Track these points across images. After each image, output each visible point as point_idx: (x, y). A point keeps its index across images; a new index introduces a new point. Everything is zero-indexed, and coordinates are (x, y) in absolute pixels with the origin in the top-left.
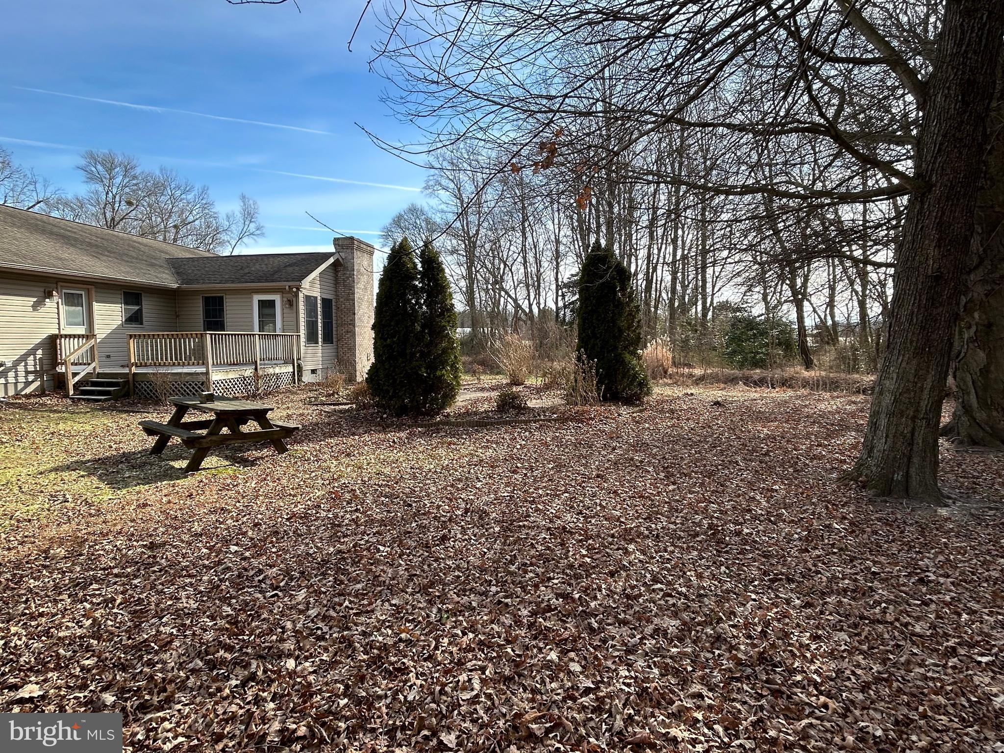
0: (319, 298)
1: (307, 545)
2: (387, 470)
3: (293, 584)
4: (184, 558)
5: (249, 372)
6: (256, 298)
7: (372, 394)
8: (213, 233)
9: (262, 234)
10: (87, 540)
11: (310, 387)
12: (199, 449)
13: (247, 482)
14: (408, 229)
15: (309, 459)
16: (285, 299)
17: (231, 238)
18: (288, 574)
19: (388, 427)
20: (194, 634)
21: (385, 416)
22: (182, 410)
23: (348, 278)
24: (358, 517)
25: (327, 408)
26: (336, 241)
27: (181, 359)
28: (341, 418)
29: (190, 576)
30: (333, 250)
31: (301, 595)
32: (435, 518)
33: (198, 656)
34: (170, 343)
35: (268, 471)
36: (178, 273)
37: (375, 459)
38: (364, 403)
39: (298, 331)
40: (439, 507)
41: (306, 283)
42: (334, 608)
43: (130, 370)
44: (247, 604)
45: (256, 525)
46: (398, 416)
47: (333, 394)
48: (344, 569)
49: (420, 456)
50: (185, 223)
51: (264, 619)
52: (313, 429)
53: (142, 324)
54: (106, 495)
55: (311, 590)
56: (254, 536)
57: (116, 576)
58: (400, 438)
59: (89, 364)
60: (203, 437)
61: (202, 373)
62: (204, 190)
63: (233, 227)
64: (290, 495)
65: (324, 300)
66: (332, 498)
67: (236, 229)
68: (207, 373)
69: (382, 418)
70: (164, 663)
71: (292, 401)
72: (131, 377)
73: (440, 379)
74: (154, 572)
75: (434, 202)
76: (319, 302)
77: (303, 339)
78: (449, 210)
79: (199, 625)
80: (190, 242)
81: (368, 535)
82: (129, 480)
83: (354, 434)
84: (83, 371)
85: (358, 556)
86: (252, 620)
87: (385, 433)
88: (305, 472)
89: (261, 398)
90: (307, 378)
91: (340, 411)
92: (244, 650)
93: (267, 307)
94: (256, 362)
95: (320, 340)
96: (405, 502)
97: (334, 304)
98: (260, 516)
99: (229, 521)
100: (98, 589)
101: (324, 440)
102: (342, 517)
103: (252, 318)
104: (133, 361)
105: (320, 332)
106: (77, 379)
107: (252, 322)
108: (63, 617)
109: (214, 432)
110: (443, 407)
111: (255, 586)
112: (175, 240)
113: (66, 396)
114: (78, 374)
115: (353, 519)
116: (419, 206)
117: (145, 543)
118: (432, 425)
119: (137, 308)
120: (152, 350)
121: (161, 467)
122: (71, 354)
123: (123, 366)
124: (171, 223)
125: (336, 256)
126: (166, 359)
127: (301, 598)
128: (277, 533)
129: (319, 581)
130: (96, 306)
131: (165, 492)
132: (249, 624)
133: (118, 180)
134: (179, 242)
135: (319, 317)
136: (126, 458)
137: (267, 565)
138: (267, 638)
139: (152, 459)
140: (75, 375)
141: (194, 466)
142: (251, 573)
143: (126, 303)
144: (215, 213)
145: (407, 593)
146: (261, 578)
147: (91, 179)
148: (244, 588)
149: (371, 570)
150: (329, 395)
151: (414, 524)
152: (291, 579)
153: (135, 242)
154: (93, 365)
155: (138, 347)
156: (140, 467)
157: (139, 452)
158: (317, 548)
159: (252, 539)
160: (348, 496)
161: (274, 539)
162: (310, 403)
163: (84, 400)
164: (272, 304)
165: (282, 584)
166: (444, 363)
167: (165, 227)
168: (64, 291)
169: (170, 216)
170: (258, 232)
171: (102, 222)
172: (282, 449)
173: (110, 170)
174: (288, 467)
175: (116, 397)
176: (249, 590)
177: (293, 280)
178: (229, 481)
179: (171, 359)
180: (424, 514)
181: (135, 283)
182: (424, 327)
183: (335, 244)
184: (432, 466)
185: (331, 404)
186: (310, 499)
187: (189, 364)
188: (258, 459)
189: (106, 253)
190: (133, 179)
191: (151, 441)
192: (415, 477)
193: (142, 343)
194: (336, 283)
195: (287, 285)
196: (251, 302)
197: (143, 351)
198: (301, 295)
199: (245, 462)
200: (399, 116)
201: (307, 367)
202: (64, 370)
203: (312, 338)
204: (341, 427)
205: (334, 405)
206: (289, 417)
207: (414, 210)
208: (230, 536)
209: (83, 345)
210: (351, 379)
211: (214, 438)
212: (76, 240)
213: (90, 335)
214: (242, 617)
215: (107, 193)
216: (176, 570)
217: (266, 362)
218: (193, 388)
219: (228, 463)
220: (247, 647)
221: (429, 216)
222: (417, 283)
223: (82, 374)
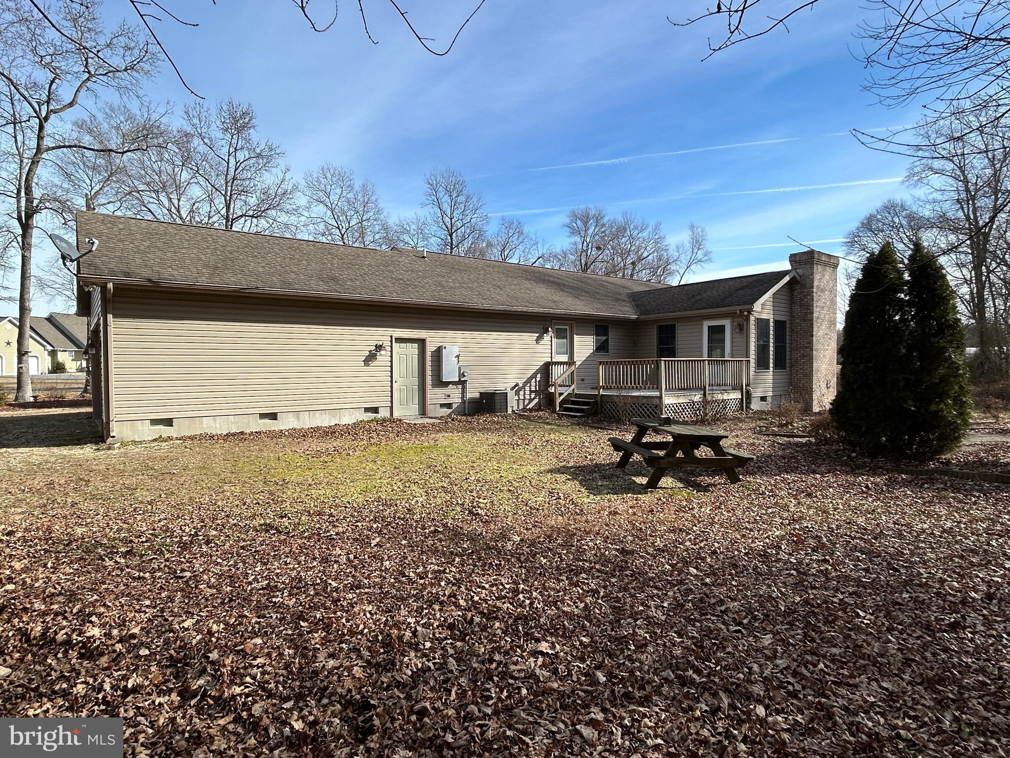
0: (772, 320)
1: (769, 586)
2: (861, 521)
3: (757, 625)
4: (650, 569)
5: (697, 397)
6: (706, 324)
7: (836, 428)
8: (664, 265)
9: (710, 260)
10: (575, 534)
11: (760, 415)
12: (658, 468)
13: (701, 507)
14: (882, 231)
15: (764, 493)
16: (735, 324)
17: (680, 267)
18: (752, 613)
19: (858, 468)
20: (664, 645)
21: (854, 455)
22: (642, 431)
23: (805, 296)
24: (827, 569)
25: (781, 440)
26: (793, 258)
27: (639, 384)
28: (797, 451)
29: (657, 588)
30: (789, 267)
31: (767, 640)
32: (938, 594)
33: (670, 668)
34: (631, 368)
35: (721, 499)
36: (637, 306)
37: (843, 505)
38: (825, 437)
39: (748, 356)
40: (942, 581)
41: (757, 306)
42: (806, 667)
43: (599, 392)
44: (711, 632)
45: (714, 552)
46: (873, 455)
47: (786, 425)
48: (815, 626)
49: (907, 509)
50: (640, 259)
51: (729, 653)
52: (766, 461)
53: (608, 352)
54: (586, 499)
55: (778, 637)
56: (713, 564)
57: (598, 571)
58: (877, 485)
59: (570, 386)
60: (661, 458)
61: (656, 397)
62: (657, 227)
63: (683, 257)
64: (747, 528)
65: (776, 322)
66: (793, 541)
67: (684, 259)
68: (660, 397)
69: (849, 457)
70: (641, 663)
71: (741, 429)
72: (599, 398)
73: (937, 415)
74: (627, 575)
75: (921, 192)
76: (772, 324)
77: (753, 364)
78: (946, 197)
79: (668, 638)
80: (644, 275)
81: (842, 593)
82: (602, 488)
83: (814, 472)
84: (567, 391)
85: (831, 615)
86: (717, 650)
87: (856, 475)
88: (760, 507)
89: (709, 424)
90: (756, 405)
91: (797, 444)
92: (712, 678)
93: (716, 333)
94: (705, 387)
95: (771, 365)
96: (889, 564)
97: (788, 326)
98: (716, 545)
99: (688, 543)
100: (587, 579)
101: (779, 475)
102: (808, 565)
103: (701, 344)
104: (601, 384)
105: (771, 357)
106: (562, 398)
107: (701, 348)
108: (565, 595)
109: (671, 454)
110: (941, 452)
111: (718, 616)
112: (632, 275)
113: (554, 411)
114: (563, 394)
115: (821, 571)
116: (899, 201)
117: (618, 547)
118: (921, 473)
119: (604, 338)
120: (616, 375)
121: (625, 480)
122: (558, 378)
123: (592, 388)
124: (629, 261)
125: (792, 275)
126: (627, 384)
127: (767, 643)
128: (735, 566)
129: (786, 629)
130: (576, 338)
131: (630, 503)
132: (714, 653)
133: (591, 231)
134: (635, 277)
135: (771, 341)
136: (597, 468)
137: (728, 597)
138: (734, 674)
139: (618, 472)
140: (561, 394)
141: (653, 484)
142: (713, 601)
143: (597, 335)
144: (666, 246)
145: (902, 679)
146: (723, 608)
147: (573, 233)
148: (706, 614)
149: (850, 636)
150: (781, 426)
151: (905, 595)
152: (755, 618)
153: (604, 281)
154: (573, 387)
155: (605, 372)
156: (609, 477)
157: (608, 464)
158: (781, 592)
159: (711, 566)
160: (812, 542)
161: (733, 572)
162: (760, 432)
163: (565, 415)
164: (722, 329)
165: (745, 621)
166: (943, 396)
167: (624, 265)
168: (556, 327)
169: (629, 255)
170: (706, 258)
171: (578, 267)
172: (734, 479)
173: (585, 224)
174: (742, 499)
175: (587, 414)
176: (712, 618)
177: (745, 304)
178: (685, 503)
179: (631, 384)
180: (920, 585)
181: (603, 316)
182: (910, 349)
183: (791, 261)
184: (925, 526)
185: (784, 436)
186: (768, 537)
187: (645, 389)
188: (710, 485)
189: (584, 294)
190: (602, 228)
191: (617, 457)
192: (900, 536)
193: (609, 368)
194: (792, 302)
195: (737, 309)
196: (702, 328)
197: (609, 375)
198: (752, 318)
199: (699, 487)
200: (888, 102)
201: (757, 393)
202: (553, 391)
203: (762, 363)
204: (798, 462)
205: (788, 436)
206: (739, 445)
207: (891, 208)
208: (689, 558)
209: (567, 370)
210: (807, 409)
211: (671, 460)
212: (564, 285)
213: (571, 362)
214: (707, 643)
215: (583, 243)
216: (645, 579)
217: (715, 388)
218: (648, 410)
219: (681, 485)
220: (714, 676)
221: (914, 209)
222: (902, 296)
223: (565, 394)
